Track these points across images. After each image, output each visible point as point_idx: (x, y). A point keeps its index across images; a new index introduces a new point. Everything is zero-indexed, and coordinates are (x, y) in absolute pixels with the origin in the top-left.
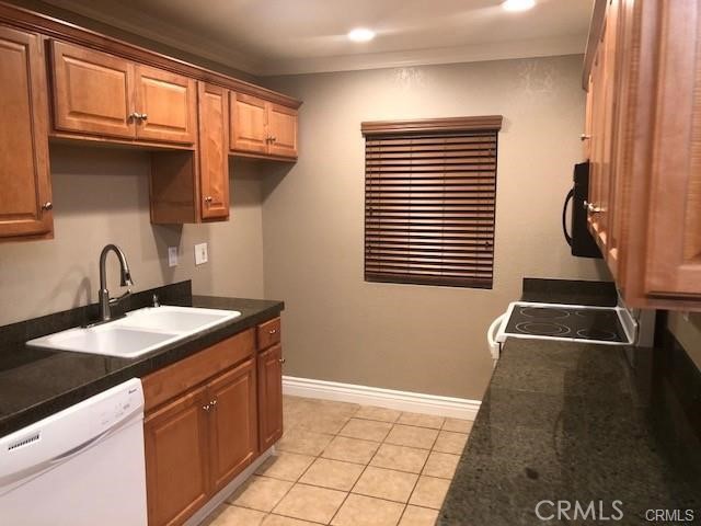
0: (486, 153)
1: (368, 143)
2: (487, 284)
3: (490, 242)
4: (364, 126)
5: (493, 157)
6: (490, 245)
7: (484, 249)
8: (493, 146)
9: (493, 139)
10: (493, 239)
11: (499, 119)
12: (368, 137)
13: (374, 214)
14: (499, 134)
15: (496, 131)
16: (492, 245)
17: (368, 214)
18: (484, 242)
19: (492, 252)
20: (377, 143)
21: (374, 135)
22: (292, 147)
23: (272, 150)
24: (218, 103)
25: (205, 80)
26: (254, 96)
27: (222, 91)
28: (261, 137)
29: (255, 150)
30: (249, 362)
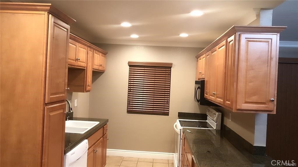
0: (167, 74)
1: (130, 68)
2: (167, 114)
3: (168, 101)
4: (129, 63)
5: (169, 75)
6: (168, 102)
7: (166, 103)
8: (170, 72)
9: (170, 70)
10: (169, 100)
11: (172, 64)
12: (130, 66)
13: (131, 91)
14: (172, 68)
15: (171, 67)
16: (169, 102)
17: (129, 91)
18: (166, 101)
19: (169, 104)
20: (133, 68)
21: (132, 66)
22: (104, 67)
23: (101, 68)
24: (91, 54)
25: (90, 47)
26: (98, 51)
27: (92, 50)
28: (98, 65)
29: (97, 68)
30: (102, 138)
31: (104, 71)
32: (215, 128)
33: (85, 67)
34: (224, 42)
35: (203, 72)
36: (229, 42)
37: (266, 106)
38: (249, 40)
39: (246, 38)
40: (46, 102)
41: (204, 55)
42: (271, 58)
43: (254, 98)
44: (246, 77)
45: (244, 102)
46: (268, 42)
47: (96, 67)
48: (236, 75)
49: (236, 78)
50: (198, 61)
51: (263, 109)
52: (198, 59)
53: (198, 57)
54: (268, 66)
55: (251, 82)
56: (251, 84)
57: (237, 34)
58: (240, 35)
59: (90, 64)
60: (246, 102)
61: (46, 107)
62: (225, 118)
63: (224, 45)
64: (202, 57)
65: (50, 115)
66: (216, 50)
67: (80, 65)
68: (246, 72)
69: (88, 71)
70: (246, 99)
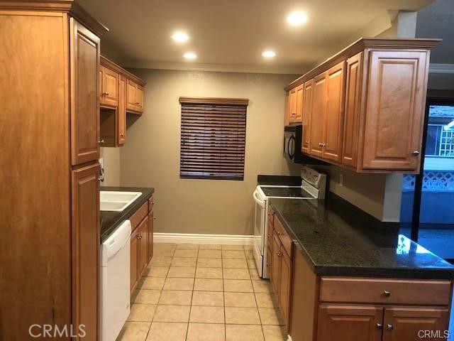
0: (241, 116)
1: (183, 108)
2: (241, 178)
3: (243, 159)
4: (180, 99)
5: (244, 118)
7: (240, 161)
8: (244, 113)
9: (245, 110)
10: (244, 157)
12: (183, 104)
13: (186, 144)
14: (247, 107)
17: (182, 144)
18: (240, 158)
19: (244, 163)
20: (187, 108)
21: (185, 103)
22: (142, 107)
23: (137, 109)
24: (123, 85)
25: (121, 74)
26: (133, 81)
27: (125, 79)
28: (134, 102)
29: (132, 109)
30: (147, 218)
31: (141, 113)
32: (316, 197)
33: (115, 107)
34: (341, 65)
35: (299, 113)
36: (351, 65)
37: (406, 162)
38: (384, 62)
39: (379, 58)
40: (73, 164)
41: (301, 86)
42: (417, 89)
43: (389, 152)
44: (378, 120)
45: (374, 157)
46: (413, 63)
47: (130, 106)
48: (362, 116)
49: (362, 121)
50: (288, 95)
51: (401, 167)
52: (288, 91)
53: (288, 90)
54: (411, 101)
55: (386, 126)
56: (385, 130)
57: (367, 51)
58: (370, 54)
59: (122, 102)
60: (377, 158)
61: (73, 172)
62: (332, 182)
63: (341, 69)
64: (296, 89)
65: (79, 184)
66: (324, 78)
67: (108, 103)
68: (379, 111)
69: (120, 113)
70: (378, 153)
